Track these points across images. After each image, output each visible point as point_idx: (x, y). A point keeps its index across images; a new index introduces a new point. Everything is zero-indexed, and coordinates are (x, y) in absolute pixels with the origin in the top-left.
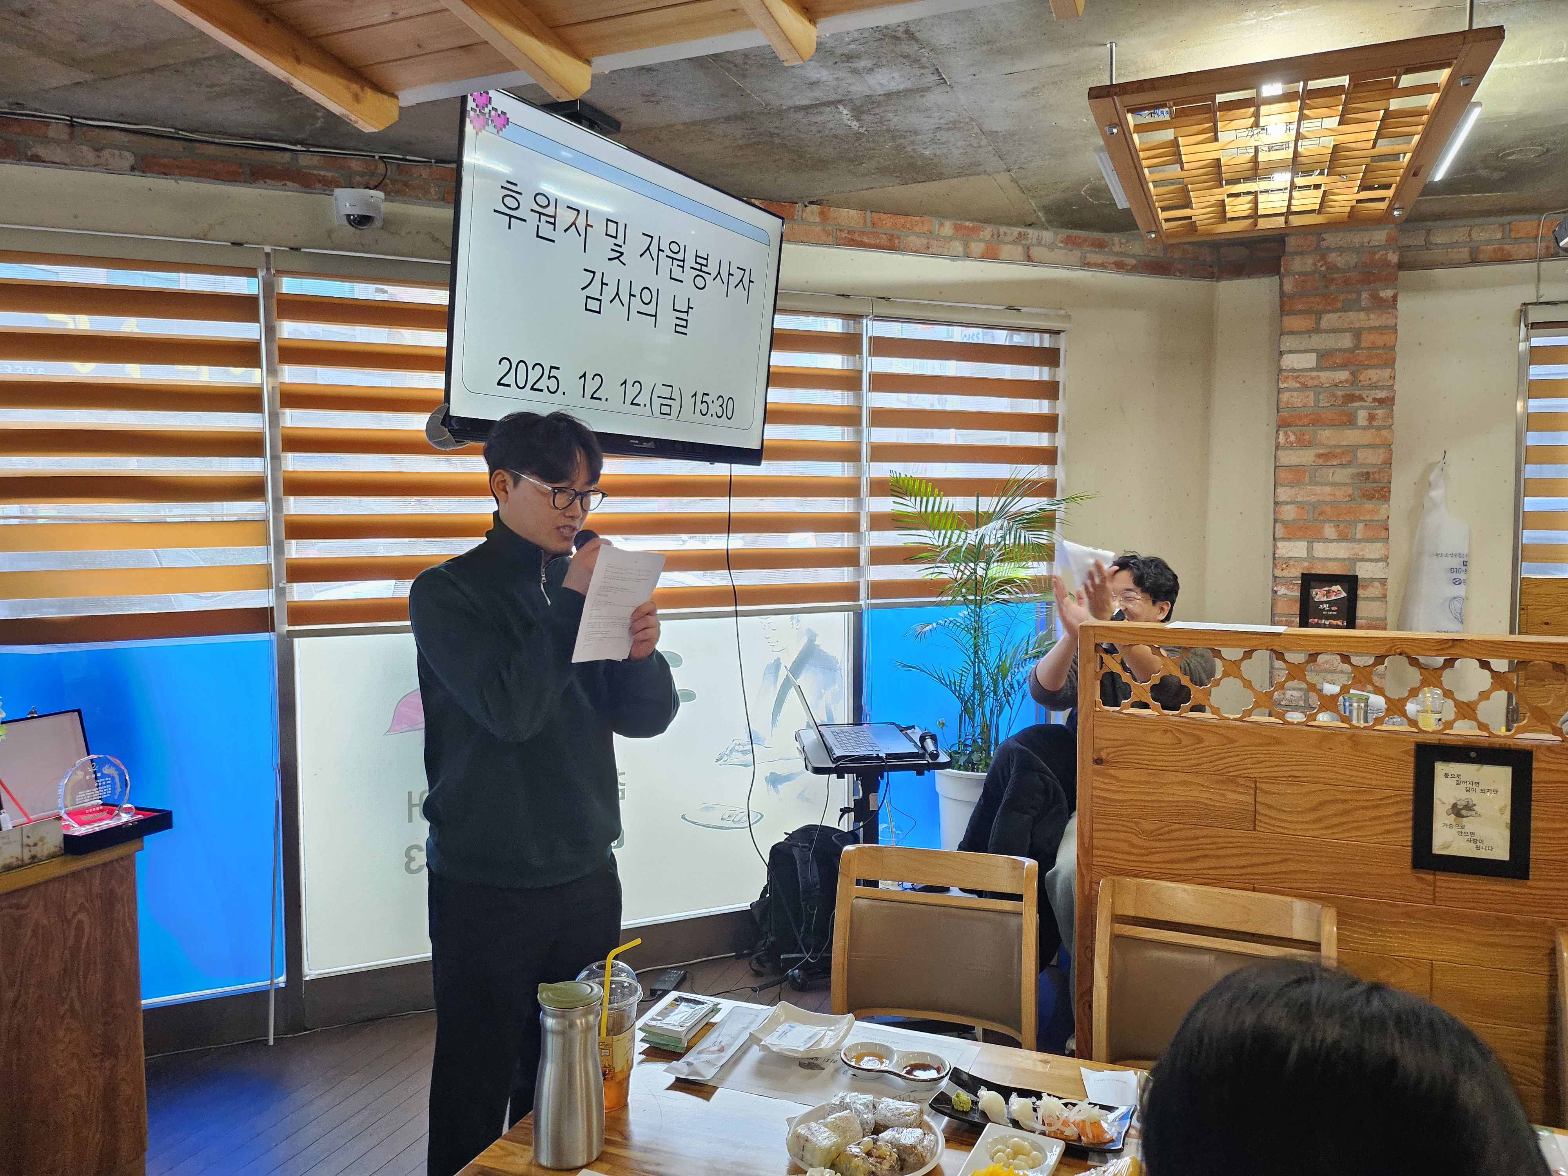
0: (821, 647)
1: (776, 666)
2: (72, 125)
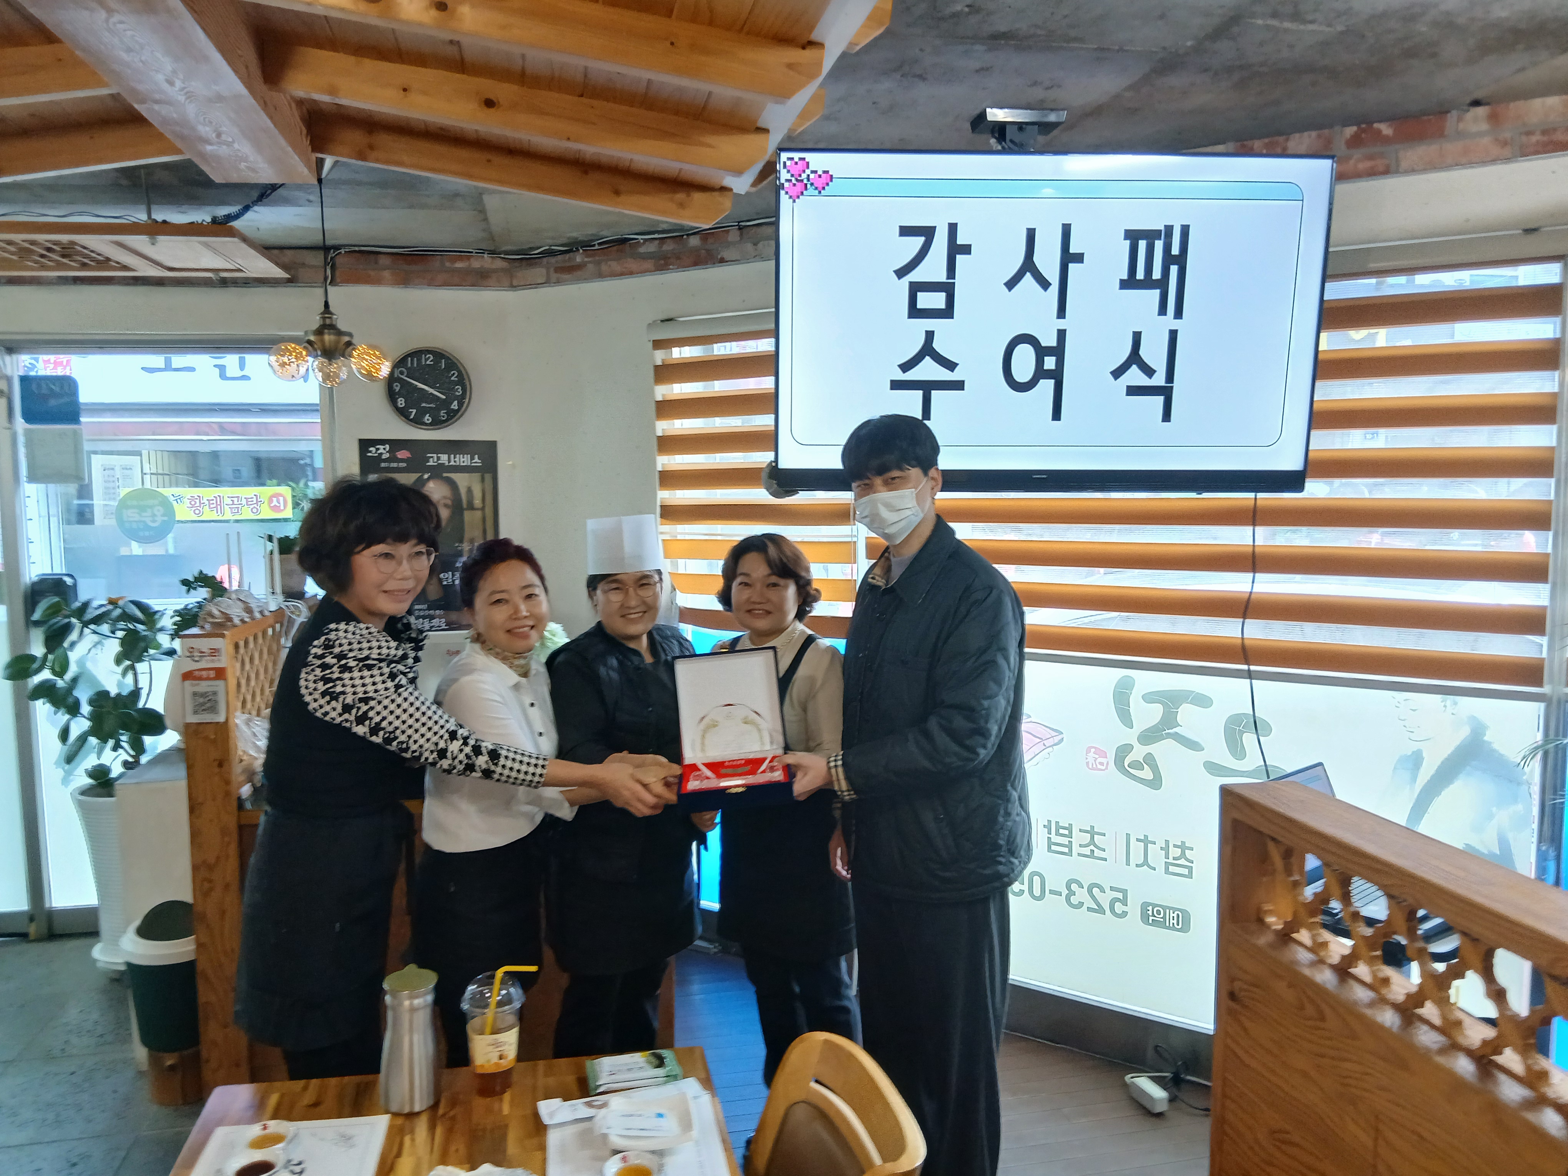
0: (1496, 746)
1: (1416, 760)
2: (740, 228)
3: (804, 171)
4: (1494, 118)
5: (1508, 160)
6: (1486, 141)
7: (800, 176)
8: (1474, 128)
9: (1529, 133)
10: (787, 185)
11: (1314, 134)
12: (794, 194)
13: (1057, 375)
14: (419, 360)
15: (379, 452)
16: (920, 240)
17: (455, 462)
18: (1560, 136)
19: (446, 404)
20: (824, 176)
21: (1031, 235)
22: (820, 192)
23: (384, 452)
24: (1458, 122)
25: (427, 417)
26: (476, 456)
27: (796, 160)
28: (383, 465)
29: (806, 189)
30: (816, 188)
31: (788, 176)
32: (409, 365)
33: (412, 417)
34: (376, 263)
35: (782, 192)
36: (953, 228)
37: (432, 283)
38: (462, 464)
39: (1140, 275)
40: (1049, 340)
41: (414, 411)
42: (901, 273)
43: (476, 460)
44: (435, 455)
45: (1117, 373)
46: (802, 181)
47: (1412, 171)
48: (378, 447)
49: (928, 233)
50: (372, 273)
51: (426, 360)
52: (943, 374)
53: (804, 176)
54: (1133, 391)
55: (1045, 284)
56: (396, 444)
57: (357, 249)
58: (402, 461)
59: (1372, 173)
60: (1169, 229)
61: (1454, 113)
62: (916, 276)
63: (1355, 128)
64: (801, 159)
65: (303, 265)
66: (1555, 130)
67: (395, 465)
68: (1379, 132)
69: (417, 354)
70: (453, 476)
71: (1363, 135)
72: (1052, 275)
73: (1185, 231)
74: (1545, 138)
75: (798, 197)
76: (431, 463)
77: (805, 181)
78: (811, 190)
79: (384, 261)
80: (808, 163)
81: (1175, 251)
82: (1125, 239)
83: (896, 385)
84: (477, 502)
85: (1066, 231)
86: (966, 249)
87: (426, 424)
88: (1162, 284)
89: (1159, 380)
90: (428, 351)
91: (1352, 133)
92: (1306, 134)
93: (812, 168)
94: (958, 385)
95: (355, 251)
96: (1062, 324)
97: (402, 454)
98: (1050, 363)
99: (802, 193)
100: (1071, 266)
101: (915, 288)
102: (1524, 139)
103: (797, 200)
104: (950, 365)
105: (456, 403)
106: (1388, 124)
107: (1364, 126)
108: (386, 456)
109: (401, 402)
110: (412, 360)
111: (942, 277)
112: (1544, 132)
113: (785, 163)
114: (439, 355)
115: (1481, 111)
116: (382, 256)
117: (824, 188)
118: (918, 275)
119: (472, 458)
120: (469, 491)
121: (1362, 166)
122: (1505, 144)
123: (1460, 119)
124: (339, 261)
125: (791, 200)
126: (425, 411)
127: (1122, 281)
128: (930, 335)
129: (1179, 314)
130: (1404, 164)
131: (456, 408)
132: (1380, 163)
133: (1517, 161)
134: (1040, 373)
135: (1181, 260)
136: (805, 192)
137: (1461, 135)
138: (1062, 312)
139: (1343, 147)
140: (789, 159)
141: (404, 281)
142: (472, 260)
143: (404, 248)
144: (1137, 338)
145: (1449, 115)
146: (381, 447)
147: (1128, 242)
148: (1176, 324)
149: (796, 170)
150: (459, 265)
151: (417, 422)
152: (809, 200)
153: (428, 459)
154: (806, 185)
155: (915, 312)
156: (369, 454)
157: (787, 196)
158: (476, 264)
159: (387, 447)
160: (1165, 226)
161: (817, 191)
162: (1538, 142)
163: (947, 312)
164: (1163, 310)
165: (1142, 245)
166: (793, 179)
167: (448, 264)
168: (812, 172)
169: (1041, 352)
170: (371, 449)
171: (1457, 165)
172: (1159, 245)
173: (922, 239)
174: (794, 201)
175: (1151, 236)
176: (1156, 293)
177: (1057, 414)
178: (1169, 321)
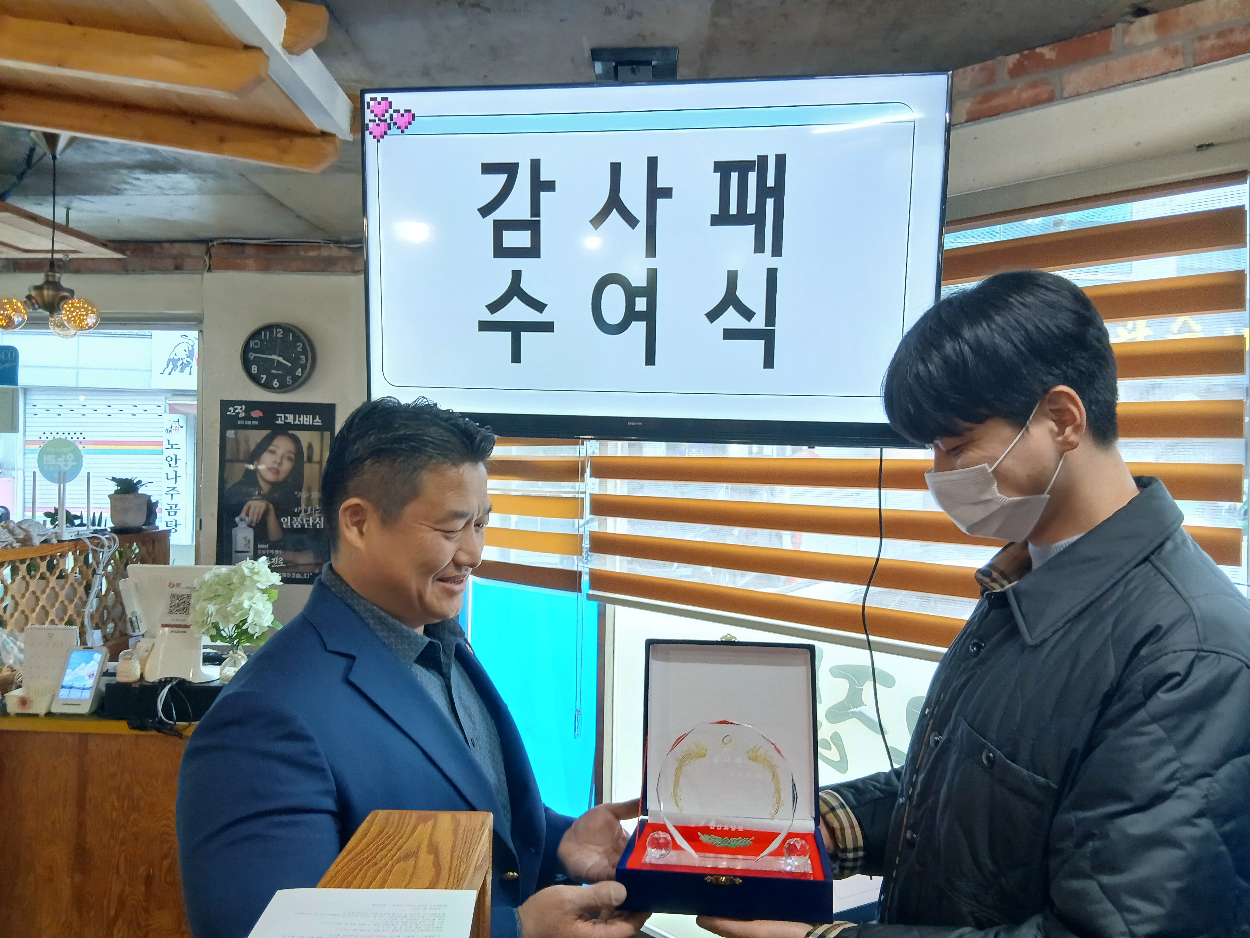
3: (387, 111)
4: (1162, 27)
5: (1180, 71)
6: (1155, 52)
7: (383, 116)
8: (1141, 40)
9: (1201, 38)
10: (371, 125)
11: (977, 67)
12: (378, 134)
13: (649, 317)
14: (271, 333)
15: (237, 411)
16: (501, 179)
17: (299, 421)
18: (1239, 37)
19: (290, 371)
20: (406, 115)
21: (616, 168)
22: (403, 132)
23: (241, 411)
24: (1123, 35)
25: (275, 382)
26: (317, 416)
27: (379, 100)
28: (239, 422)
29: (389, 128)
30: (399, 128)
31: (372, 116)
32: (263, 337)
33: (262, 382)
34: (243, 252)
35: (367, 133)
36: (535, 165)
37: (288, 269)
38: (305, 423)
39: (733, 210)
40: (639, 280)
41: (265, 377)
42: (485, 211)
43: (317, 419)
44: (283, 415)
45: (713, 315)
46: (386, 121)
47: (1078, 95)
48: (236, 407)
49: (511, 170)
50: (239, 261)
51: (277, 333)
52: (531, 315)
53: (387, 116)
54: (730, 334)
55: (632, 221)
56: (251, 405)
57: (226, 241)
58: (255, 419)
59: (1037, 103)
60: (763, 160)
61: (1119, 26)
62: (501, 214)
63: (1017, 56)
64: (383, 99)
65: (188, 255)
66: (1232, 31)
67: (249, 423)
68: (1042, 55)
69: (269, 328)
70: (298, 433)
71: (1026, 63)
72: (639, 211)
73: (781, 160)
74: (1221, 42)
75: (382, 137)
76: (279, 422)
77: (388, 121)
78: (394, 130)
79: (249, 251)
80: (390, 103)
81: (771, 183)
82: (715, 171)
83: (485, 326)
84: (316, 457)
85: (652, 163)
86: (550, 186)
87: (274, 388)
88: (758, 220)
89: (758, 322)
90: (278, 326)
91: (1015, 61)
92: (969, 68)
93: (394, 107)
94: (548, 327)
95: (225, 243)
96: (651, 263)
97: (256, 414)
98: (641, 304)
99: (386, 133)
100: (660, 202)
101: (500, 226)
102: (1197, 45)
103: (381, 140)
104: (539, 306)
105: (300, 370)
106: (1051, 46)
107: (1026, 52)
108: (242, 415)
109: (254, 369)
110: (265, 335)
111: (526, 215)
112: (1220, 35)
113: (368, 103)
114: (288, 329)
115: (1147, 20)
116: (248, 247)
117: (406, 128)
118: (502, 213)
119: (314, 418)
120: (310, 447)
121: (1026, 95)
122: (1176, 52)
123: (1125, 32)
124: (213, 251)
125: (376, 140)
126: (275, 376)
127: (713, 216)
128: (517, 275)
129: (777, 251)
130: (1069, 90)
131: (300, 374)
132: (1043, 91)
133: (1190, 72)
134: (631, 315)
135: (778, 192)
136: (389, 132)
137: (1129, 49)
138: (651, 250)
139: (1006, 76)
140: (372, 99)
141: (266, 268)
142: (322, 249)
143: (265, 239)
144: (732, 278)
145: (1113, 29)
146: (239, 407)
147: (718, 175)
148: (774, 262)
149: (379, 110)
150: (312, 254)
151: (267, 386)
152: (393, 138)
153: (277, 418)
154: (389, 125)
155: (500, 251)
156: (228, 413)
157: (372, 136)
158: (325, 253)
159: (244, 407)
160: (759, 156)
161: (400, 130)
162: (1213, 47)
163: (533, 251)
164: (759, 247)
165: (734, 176)
166: (377, 119)
167: (302, 253)
168: (394, 111)
169: (631, 293)
170: (230, 409)
171: (1124, 83)
172: (752, 177)
173: (505, 176)
174: (378, 141)
175: (743, 167)
176: (752, 228)
177: (650, 359)
178: (767, 260)
